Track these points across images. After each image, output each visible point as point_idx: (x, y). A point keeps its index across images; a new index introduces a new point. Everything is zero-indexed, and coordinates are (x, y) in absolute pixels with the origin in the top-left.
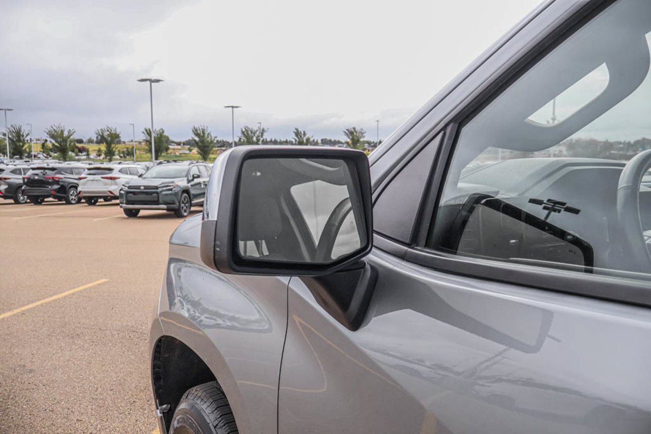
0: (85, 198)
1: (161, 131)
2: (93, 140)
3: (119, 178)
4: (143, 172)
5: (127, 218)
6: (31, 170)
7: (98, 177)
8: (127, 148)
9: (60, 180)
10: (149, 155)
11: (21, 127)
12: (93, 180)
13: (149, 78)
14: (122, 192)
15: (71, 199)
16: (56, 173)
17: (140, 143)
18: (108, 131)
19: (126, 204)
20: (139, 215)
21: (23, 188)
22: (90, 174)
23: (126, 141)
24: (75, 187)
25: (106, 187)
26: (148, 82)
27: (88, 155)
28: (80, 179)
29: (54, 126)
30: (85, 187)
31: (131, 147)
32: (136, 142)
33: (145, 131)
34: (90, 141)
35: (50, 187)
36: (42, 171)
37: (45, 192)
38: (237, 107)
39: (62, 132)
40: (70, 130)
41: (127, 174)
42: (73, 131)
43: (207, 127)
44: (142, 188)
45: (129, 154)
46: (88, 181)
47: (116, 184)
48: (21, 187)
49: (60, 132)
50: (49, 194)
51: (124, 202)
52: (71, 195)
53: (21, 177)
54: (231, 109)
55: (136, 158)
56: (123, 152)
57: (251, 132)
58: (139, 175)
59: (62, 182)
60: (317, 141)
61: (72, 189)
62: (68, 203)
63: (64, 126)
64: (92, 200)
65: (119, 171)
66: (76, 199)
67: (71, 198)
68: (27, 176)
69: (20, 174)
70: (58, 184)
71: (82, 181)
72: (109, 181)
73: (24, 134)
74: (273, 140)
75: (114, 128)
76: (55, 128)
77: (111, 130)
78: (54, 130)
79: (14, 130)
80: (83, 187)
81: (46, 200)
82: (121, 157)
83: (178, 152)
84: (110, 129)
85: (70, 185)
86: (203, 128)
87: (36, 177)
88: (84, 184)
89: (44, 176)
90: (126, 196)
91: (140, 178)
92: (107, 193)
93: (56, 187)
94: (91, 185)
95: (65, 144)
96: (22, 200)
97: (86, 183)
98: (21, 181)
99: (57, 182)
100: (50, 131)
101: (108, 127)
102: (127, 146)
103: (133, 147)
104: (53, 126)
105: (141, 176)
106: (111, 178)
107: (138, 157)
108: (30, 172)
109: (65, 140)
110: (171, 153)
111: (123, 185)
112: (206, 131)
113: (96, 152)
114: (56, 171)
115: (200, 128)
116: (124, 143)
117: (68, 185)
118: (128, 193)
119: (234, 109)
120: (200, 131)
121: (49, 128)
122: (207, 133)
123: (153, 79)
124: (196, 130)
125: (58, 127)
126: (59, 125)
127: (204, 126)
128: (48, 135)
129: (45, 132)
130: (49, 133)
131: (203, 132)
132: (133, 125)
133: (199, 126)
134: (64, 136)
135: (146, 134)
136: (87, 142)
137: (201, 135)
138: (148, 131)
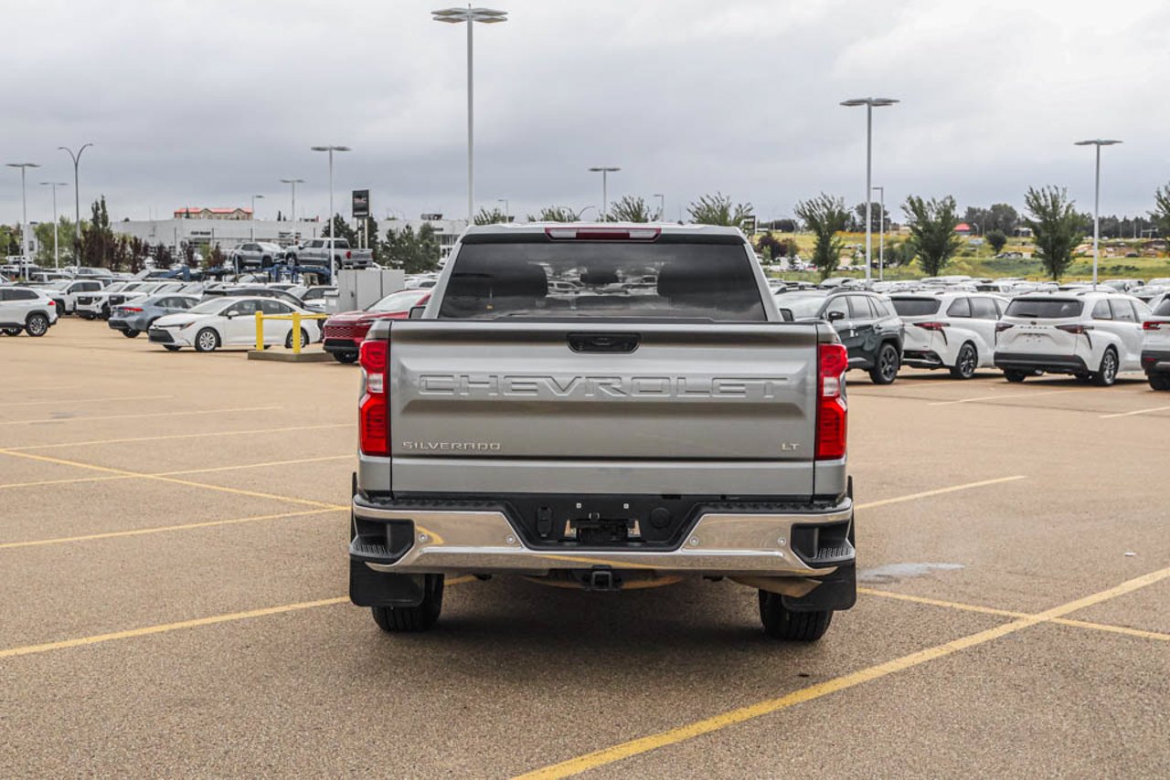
1: (948, 203)
11: (642, 201)
13: (865, 97)
18: (824, 205)
26: (865, 106)
27: (792, 261)
29: (708, 196)
33: (908, 205)
38: (1107, 143)
39: (725, 209)
40: (740, 206)
42: (748, 207)
43: (1064, 190)
49: (720, 208)
54: (1092, 147)
63: (728, 198)
73: (649, 217)
75: (837, 198)
76: (710, 203)
77: (831, 204)
78: (708, 206)
79: (629, 210)
84: (829, 201)
86: (1055, 192)
100: (699, 209)
101: (825, 197)
104: (706, 199)
110: (1009, 255)
112: (1060, 200)
115: (1047, 193)
119: (1101, 147)
120: (1046, 200)
121: (698, 202)
122: (1065, 205)
123: (874, 98)
124: (1036, 198)
125: (716, 201)
126: (717, 195)
127: (1056, 188)
128: (694, 216)
129: (689, 210)
130: (697, 212)
131: (1053, 203)
132: (882, 189)
133: (1043, 191)
134: (729, 219)
135: (911, 212)
136: (806, 228)
137: (1048, 210)
138: (917, 205)
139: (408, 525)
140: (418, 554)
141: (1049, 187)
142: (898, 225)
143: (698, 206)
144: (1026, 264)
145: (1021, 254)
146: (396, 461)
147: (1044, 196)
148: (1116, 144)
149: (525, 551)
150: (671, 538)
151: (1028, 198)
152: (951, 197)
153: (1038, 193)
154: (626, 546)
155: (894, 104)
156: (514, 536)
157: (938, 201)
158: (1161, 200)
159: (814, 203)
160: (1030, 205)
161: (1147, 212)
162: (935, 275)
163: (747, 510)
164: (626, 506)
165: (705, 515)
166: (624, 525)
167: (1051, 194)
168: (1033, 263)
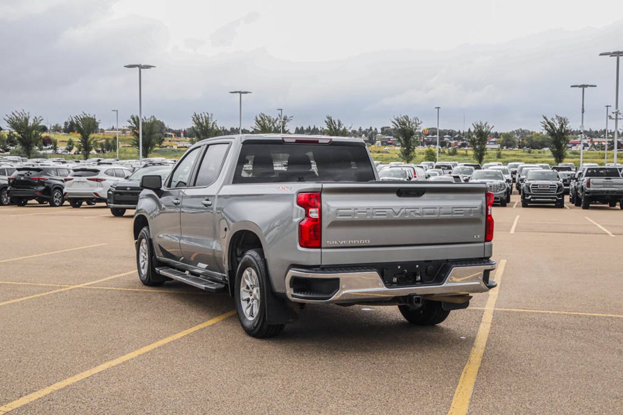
0: (69, 200)
2: (60, 127)
3: (105, 180)
4: (130, 174)
5: (113, 217)
6: (17, 171)
7: (84, 179)
8: (107, 140)
9: (46, 181)
10: (135, 149)
12: (79, 182)
13: (138, 64)
14: (110, 192)
15: (55, 201)
16: (41, 174)
17: (124, 131)
19: (114, 203)
20: (125, 214)
21: (9, 189)
22: (75, 176)
23: (105, 128)
24: (60, 188)
25: (91, 188)
26: (137, 68)
27: (55, 148)
28: (66, 180)
29: (16, 112)
30: (70, 189)
31: (111, 137)
32: (119, 130)
33: (131, 120)
34: (57, 129)
35: (35, 188)
36: (26, 172)
37: (29, 194)
38: (246, 93)
39: (26, 120)
40: (36, 118)
41: (113, 176)
42: (41, 119)
43: (212, 115)
44: (128, 188)
45: (110, 147)
46: (74, 182)
47: (102, 186)
48: (7, 188)
49: (24, 119)
50: (34, 195)
51: (112, 202)
52: (56, 197)
53: (6, 177)
54: (239, 94)
55: (119, 153)
56: (102, 145)
57: (269, 121)
58: (125, 177)
59: (47, 183)
60: (376, 129)
61: (57, 190)
62: (53, 205)
63: (29, 113)
64: (76, 202)
65: (105, 173)
66: (60, 201)
67: (55, 199)
68: (12, 176)
69: (4, 175)
70: (44, 186)
71: (68, 182)
72: (95, 183)
74: (312, 128)
76: (17, 115)
78: (17, 117)
80: (68, 188)
81: (29, 202)
82: (98, 151)
83: (176, 145)
85: (55, 186)
86: (207, 116)
87: (22, 178)
88: (70, 186)
89: (28, 177)
90: (114, 197)
91: (126, 180)
92: (93, 195)
93: (41, 188)
94: (76, 187)
95: (29, 135)
96: (5, 202)
97: (72, 184)
98: (7, 182)
99: (42, 183)
100: (11, 118)
102: (106, 137)
103: (115, 138)
104: (15, 113)
105: (127, 178)
106: (97, 180)
107: (122, 153)
108: (16, 173)
109: (29, 130)
110: (166, 147)
111: (111, 186)
112: (210, 120)
113: (66, 144)
114: (42, 172)
115: (203, 116)
116: (102, 131)
117: (53, 187)
118: (115, 193)
119: (242, 94)
120: (203, 119)
121: (10, 114)
122: (212, 122)
123: (142, 64)
124: (198, 119)
125: (21, 114)
126: (22, 112)
127: (208, 114)
128: (8, 122)
129: (5, 119)
130: (9, 120)
131: (206, 121)
132: (117, 111)
133: (201, 114)
134: (29, 125)
135: (133, 124)
136: (52, 130)
137: (203, 125)
138: (136, 120)
139: (337, 280)
140: (341, 294)
141: (204, 113)
142: (103, 130)
143: (10, 117)
144: (175, 151)
145: (172, 147)
146: (323, 250)
147: (202, 117)
148: (248, 94)
149: (385, 289)
150: (434, 279)
151: (193, 118)
152: (154, 117)
153: (198, 116)
154: (415, 284)
155: (152, 68)
156: (381, 283)
157: (147, 118)
158: (257, 121)
159: (79, 117)
160: (195, 122)
161: (251, 127)
162: (147, 157)
163: (459, 265)
164: (417, 266)
165: (454, 268)
166: (415, 275)
167: (205, 117)
168: (179, 151)
